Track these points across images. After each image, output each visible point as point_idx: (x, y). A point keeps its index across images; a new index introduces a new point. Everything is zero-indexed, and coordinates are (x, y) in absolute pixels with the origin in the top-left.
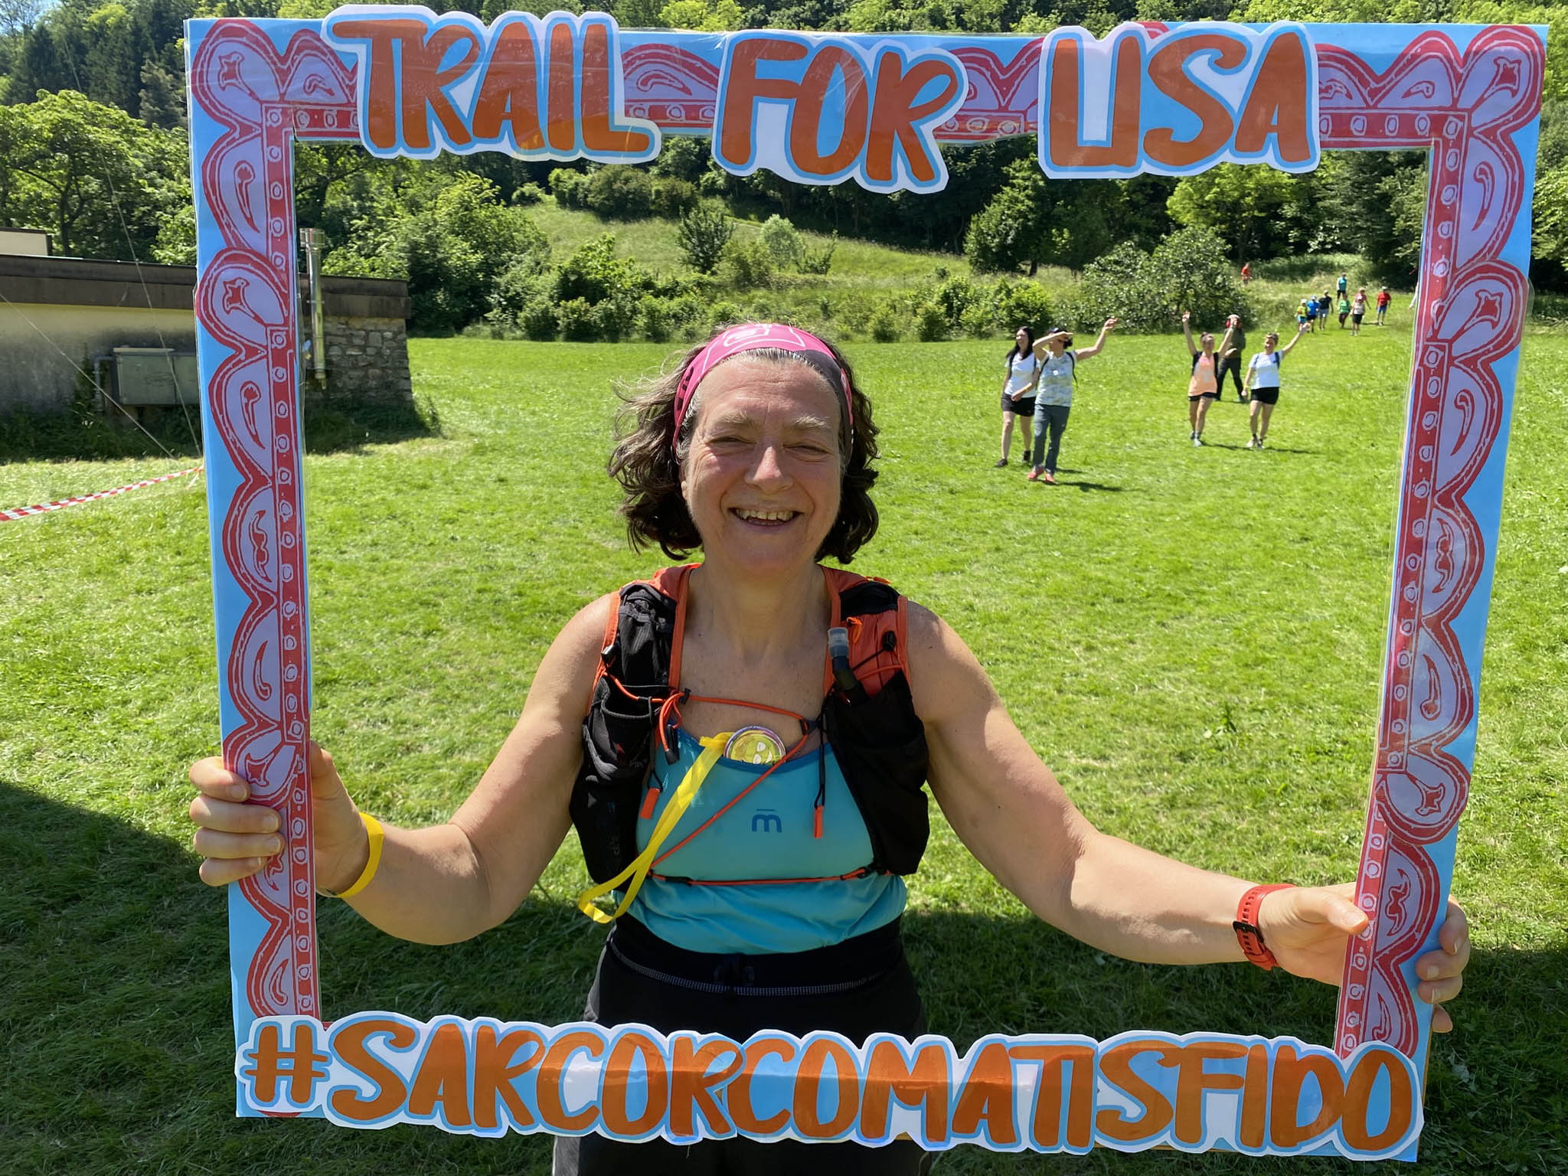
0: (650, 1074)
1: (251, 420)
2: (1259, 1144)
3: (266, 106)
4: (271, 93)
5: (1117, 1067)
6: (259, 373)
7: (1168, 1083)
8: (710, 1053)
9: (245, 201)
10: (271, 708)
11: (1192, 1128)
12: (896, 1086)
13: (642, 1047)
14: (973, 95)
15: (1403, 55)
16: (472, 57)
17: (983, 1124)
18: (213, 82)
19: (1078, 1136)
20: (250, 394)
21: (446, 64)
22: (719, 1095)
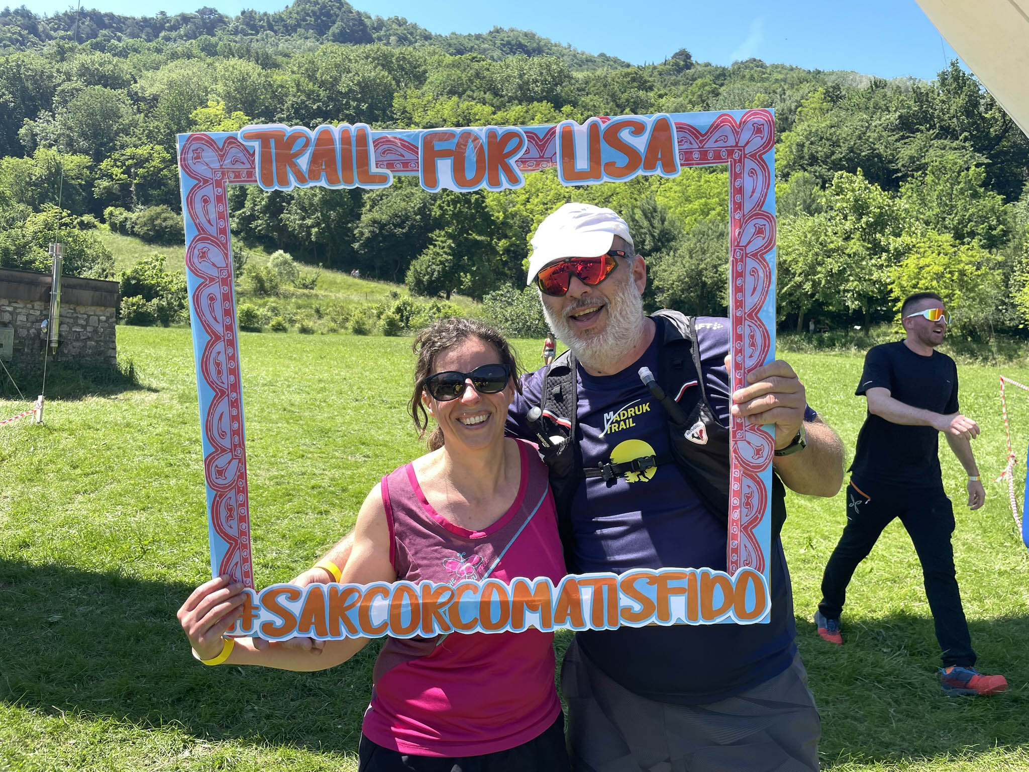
0: (411, 604)
1: (212, 310)
2: (696, 619)
3: (214, 171)
4: (216, 165)
5: (628, 587)
6: (215, 289)
7: (652, 593)
8: (440, 591)
9: (206, 213)
10: (226, 443)
11: (665, 613)
12: (527, 603)
13: (408, 592)
14: (527, 152)
15: (713, 125)
16: (307, 144)
17: (568, 618)
18: (190, 162)
19: (613, 620)
20: (212, 299)
21: (295, 148)
22: (444, 612)
